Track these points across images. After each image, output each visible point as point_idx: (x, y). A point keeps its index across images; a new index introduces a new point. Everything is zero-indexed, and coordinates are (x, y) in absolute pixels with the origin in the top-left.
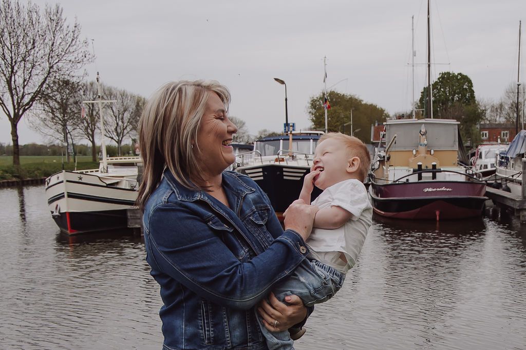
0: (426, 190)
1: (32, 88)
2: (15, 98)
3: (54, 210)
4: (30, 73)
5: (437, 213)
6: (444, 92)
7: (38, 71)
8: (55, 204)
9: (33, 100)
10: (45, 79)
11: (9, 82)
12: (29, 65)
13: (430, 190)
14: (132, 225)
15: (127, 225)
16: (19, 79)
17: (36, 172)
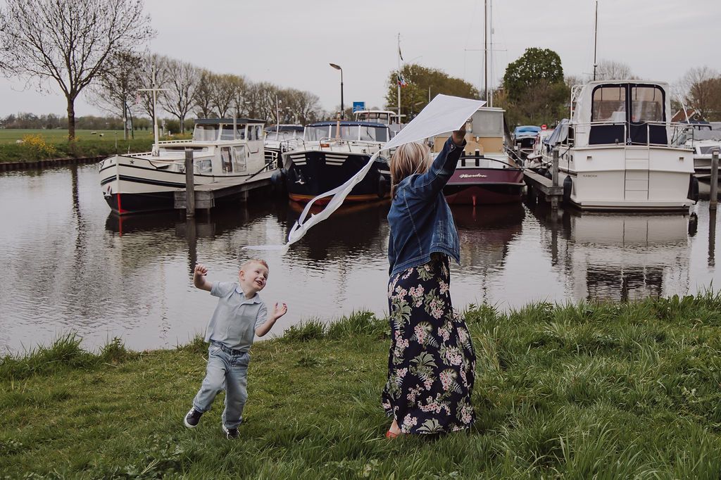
0: (462, 176)
1: (91, 64)
2: (73, 73)
3: (106, 191)
4: (90, 48)
5: (474, 198)
6: (531, 68)
7: (98, 47)
8: (107, 185)
9: (91, 75)
10: (105, 55)
11: (67, 59)
12: (89, 41)
13: (466, 176)
14: (179, 206)
15: (173, 206)
16: (78, 55)
17: (91, 151)
